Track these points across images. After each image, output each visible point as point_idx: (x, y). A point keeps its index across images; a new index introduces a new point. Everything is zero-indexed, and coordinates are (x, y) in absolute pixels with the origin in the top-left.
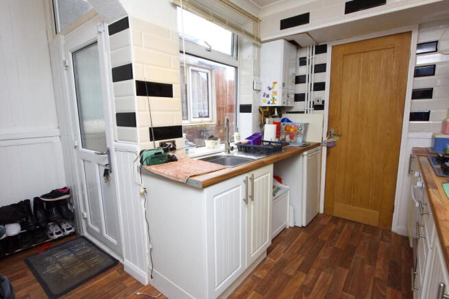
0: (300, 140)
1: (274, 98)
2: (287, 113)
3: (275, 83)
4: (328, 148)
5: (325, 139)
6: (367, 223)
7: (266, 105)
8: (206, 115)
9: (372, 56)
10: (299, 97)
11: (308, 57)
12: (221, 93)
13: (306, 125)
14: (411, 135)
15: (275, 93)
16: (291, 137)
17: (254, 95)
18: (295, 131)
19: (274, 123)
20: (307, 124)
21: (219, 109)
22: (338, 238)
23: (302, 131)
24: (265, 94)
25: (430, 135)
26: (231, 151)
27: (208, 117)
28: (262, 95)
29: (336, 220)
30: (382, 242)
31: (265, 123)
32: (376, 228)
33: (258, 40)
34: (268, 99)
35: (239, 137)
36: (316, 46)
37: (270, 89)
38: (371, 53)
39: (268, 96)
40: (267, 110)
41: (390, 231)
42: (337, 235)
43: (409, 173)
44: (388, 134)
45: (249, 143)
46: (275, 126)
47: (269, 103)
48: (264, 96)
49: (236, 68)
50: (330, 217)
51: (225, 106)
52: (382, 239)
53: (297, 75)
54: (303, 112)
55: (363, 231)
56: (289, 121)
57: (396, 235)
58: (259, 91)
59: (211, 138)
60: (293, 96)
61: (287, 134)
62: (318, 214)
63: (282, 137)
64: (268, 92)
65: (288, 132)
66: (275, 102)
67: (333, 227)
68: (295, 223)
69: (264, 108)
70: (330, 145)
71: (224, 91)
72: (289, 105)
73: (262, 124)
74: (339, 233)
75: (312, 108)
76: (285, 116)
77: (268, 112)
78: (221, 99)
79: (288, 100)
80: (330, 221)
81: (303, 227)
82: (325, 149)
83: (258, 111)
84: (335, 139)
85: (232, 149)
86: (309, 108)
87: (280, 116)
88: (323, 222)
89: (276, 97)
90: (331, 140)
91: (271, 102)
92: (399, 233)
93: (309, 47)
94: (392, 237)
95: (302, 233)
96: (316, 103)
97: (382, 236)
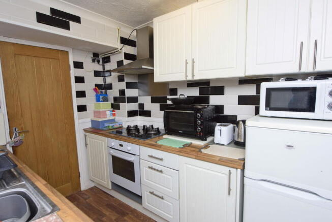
14: (81, 121)
25: (89, 120)
32: (72, 195)
38: (41, 59)
41: (81, 191)
52: (86, 199)
70: (15, 145)
84: (21, 136)
90: (17, 139)
94: (87, 193)
97: (83, 198)
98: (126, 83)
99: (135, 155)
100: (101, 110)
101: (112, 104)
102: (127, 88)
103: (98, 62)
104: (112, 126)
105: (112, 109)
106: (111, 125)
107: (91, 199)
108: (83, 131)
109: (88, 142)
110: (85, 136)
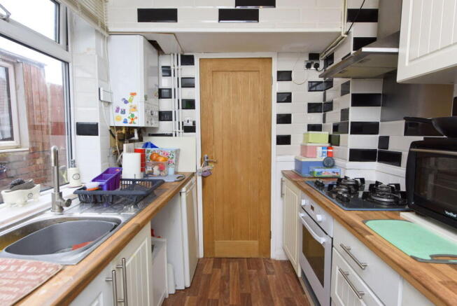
0: (171, 170)
1: (132, 115)
2: (150, 135)
3: (133, 94)
4: (203, 177)
5: (199, 167)
6: (249, 257)
7: (121, 124)
8: (8, 135)
9: (240, 76)
10: (165, 116)
11: (172, 68)
12: (36, 102)
13: (177, 152)
14: (279, 158)
15: (135, 108)
16: (161, 169)
17: (100, 108)
18: (166, 160)
19: (136, 151)
20: (179, 150)
21: (33, 128)
22: (229, 288)
23: (174, 160)
24: (118, 109)
25: (292, 158)
26: (65, 208)
27: (12, 139)
28: (115, 109)
29: (218, 262)
30: (268, 276)
31: (121, 151)
32: (257, 258)
33: (104, 28)
34: (124, 117)
35: (78, 176)
36: (182, 56)
37: (126, 102)
38: (239, 73)
39: (123, 112)
40: (124, 131)
41: (269, 259)
42: (227, 285)
43: (281, 196)
44: (260, 159)
45: (100, 188)
46: (138, 155)
47: (125, 122)
48: (117, 111)
49: (66, 63)
50: (212, 259)
51: (44, 124)
52: (268, 273)
53: (161, 87)
54: (171, 135)
55: (249, 268)
56: (153, 146)
57: (276, 262)
58: (109, 103)
59: (19, 185)
60: (157, 114)
61: (154, 165)
62: (199, 259)
63: (149, 169)
64: (123, 106)
65: (156, 162)
66: (135, 121)
67: (219, 274)
68: (176, 286)
69: (119, 128)
70: (206, 174)
71: (43, 100)
72: (153, 126)
73: (117, 153)
74: (228, 281)
75: (181, 130)
76: (147, 139)
77: (125, 135)
78: (37, 112)
79: (151, 120)
80: (214, 267)
81: (186, 288)
82: (200, 180)
83: (109, 133)
84: (211, 166)
85: (69, 203)
86: (177, 130)
87: (141, 139)
88: (207, 270)
89: (136, 114)
90: (206, 168)
91: (129, 121)
92: (278, 259)
93: (174, 55)
94: (275, 266)
95: (188, 298)
96: (186, 124)
97: (266, 268)
98: (353, 95)
99: (327, 234)
100: (308, 144)
101: (330, 136)
102: (353, 105)
103: (317, 66)
104: (318, 173)
105: (328, 145)
106: (317, 170)
107: (274, 276)
108: (281, 173)
109: (285, 192)
110: (282, 181)
